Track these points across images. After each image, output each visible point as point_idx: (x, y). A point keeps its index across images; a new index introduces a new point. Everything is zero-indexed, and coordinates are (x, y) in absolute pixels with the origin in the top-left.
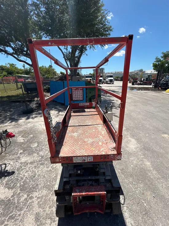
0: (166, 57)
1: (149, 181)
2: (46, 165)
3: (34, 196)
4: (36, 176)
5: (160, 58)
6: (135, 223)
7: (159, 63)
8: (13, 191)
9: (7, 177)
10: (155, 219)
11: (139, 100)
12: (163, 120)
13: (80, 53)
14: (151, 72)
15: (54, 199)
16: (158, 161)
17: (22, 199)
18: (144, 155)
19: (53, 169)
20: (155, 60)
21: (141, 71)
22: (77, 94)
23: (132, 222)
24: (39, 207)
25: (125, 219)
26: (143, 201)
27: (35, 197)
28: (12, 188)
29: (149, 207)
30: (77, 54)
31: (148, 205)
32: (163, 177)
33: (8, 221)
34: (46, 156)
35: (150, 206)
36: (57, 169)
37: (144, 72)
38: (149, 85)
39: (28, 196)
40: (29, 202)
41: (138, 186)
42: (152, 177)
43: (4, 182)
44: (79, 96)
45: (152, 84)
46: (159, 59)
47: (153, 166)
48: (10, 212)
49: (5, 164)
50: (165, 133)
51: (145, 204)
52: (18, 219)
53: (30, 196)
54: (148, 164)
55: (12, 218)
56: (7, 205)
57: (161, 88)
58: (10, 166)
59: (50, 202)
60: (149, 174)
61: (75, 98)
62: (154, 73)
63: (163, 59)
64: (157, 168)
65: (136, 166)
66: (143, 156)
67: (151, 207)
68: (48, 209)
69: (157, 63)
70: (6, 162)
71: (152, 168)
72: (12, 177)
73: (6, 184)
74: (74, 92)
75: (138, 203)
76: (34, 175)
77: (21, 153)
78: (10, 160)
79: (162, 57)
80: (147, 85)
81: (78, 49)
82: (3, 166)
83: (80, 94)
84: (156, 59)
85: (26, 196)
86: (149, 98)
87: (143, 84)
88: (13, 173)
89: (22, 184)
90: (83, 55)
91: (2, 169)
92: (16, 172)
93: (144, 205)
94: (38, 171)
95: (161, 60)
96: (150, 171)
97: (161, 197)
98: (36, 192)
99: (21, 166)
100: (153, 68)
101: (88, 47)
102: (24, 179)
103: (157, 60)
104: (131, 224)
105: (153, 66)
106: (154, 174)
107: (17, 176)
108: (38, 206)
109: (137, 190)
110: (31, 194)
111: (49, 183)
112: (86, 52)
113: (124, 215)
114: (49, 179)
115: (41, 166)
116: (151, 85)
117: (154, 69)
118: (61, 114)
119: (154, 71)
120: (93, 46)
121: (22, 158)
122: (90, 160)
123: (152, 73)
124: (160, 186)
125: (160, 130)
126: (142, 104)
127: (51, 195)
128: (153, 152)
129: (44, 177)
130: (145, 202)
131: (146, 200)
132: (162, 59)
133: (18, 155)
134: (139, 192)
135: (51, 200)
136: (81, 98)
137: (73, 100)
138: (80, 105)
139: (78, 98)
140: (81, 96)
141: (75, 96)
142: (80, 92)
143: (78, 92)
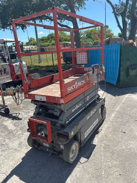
8: (16, 128)
9: (17, 120)
17: (18, 133)
22: (81, 57)
27: (25, 135)
28: (16, 126)
33: (7, 139)
40: (20, 136)
43: (14, 122)
48: (9, 136)
49: (19, 114)
51: (103, 173)
52: (11, 140)
53: (23, 133)
55: (9, 138)
56: (10, 132)
58: (21, 115)
67: (108, 177)
70: (21, 113)
72: (19, 121)
73: (14, 124)
77: (31, 110)
78: (23, 112)
82: (18, 114)
85: (21, 132)
88: (21, 119)
89: (22, 126)
91: (16, 115)
92: (23, 119)
93: (101, 173)
97: (129, 178)
99: (27, 117)
102: (25, 124)
107: (22, 122)
109: (106, 163)
121: (31, 113)
130: (105, 172)
131: (108, 172)
133: (30, 111)
136: (85, 61)
137: (77, 64)
138: (85, 70)
139: (82, 61)
140: (85, 59)
141: (79, 59)
142: (85, 55)
143: (82, 55)
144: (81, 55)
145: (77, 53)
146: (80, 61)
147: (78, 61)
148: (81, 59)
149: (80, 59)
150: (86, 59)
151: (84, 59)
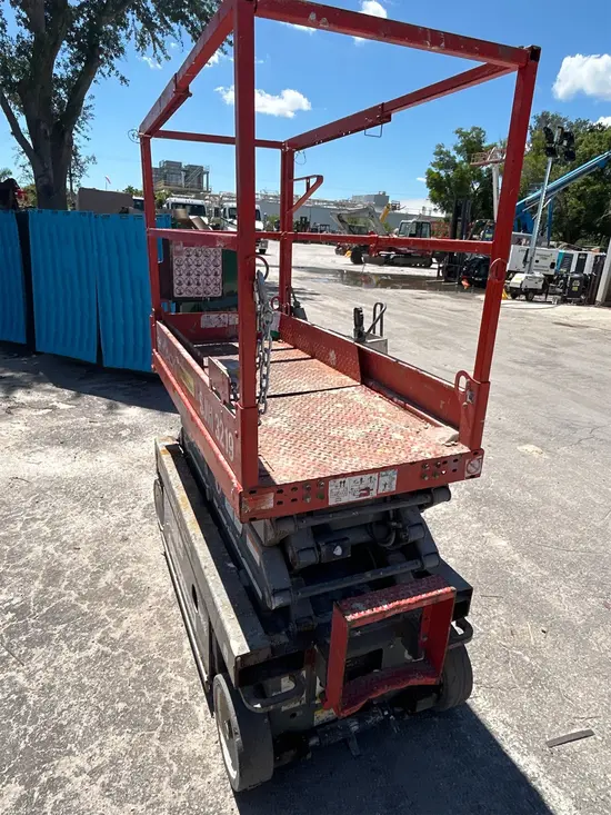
0: (473, 151)
1: (518, 592)
2: (66, 639)
3: (68, 773)
4: (32, 699)
5: (453, 153)
6: (512, 715)
7: (451, 172)
10: (563, 687)
11: (402, 326)
12: (509, 396)
13: (79, 59)
14: (424, 209)
15: (180, 752)
16: (526, 529)
18: (479, 519)
19: (114, 648)
20: (434, 159)
21: (382, 199)
22: (193, 267)
23: (506, 716)
24: (120, 804)
25: (480, 717)
26: (519, 653)
27: (77, 774)
29: (540, 662)
30: (63, 62)
31: (534, 658)
32: (555, 573)
34: (43, 603)
35: (541, 657)
36: (135, 640)
37: (394, 208)
38: (420, 267)
39: (30, 783)
41: (492, 615)
42: (523, 580)
44: (202, 277)
45: (432, 263)
46: (447, 154)
47: (517, 547)
50: (526, 441)
51: (527, 659)
53: (43, 779)
54: (501, 543)
57: (471, 282)
59: (170, 766)
60: (514, 573)
61: (184, 286)
62: (433, 214)
63: (462, 159)
64: (531, 551)
65: (467, 559)
66: (480, 525)
67: (545, 660)
68: (167, 792)
69: (443, 173)
71: (516, 555)
74: (179, 253)
75: (507, 662)
76: (14, 697)
79: (459, 151)
80: (415, 266)
81: (70, 40)
83: (212, 267)
84: (435, 154)
85: (15, 789)
86: (437, 318)
87: (401, 261)
90: (98, 76)
93: (523, 661)
94: (29, 677)
95: (457, 161)
96: (512, 563)
97: (565, 626)
98: (70, 753)
100: (429, 190)
101: (128, 37)
103: (441, 159)
104: (503, 722)
105: (429, 185)
106: (526, 569)
108: (108, 801)
109: (493, 627)
110: (44, 770)
111: (121, 706)
112: (115, 61)
113: (473, 707)
114: (113, 687)
115: (37, 651)
116: (428, 266)
117: (434, 200)
118: (28, 398)
119: (433, 206)
120: (155, 39)
122: (387, 489)
123: (427, 214)
124: (551, 599)
125: (508, 433)
126: (420, 344)
127: (157, 743)
128: (505, 505)
129: (82, 688)
130: (525, 653)
131: (524, 647)
132: (459, 159)
134: (500, 631)
135: (167, 756)
136: (212, 286)
137: (176, 295)
138: (203, 325)
139: (198, 284)
140: (212, 277)
141: (184, 276)
142: (212, 258)
143: (202, 258)
144: (194, 257)
145: (178, 248)
146: (189, 284)
147: (180, 284)
148: (193, 277)
149: (189, 274)
150: (216, 274)
151: (208, 275)
